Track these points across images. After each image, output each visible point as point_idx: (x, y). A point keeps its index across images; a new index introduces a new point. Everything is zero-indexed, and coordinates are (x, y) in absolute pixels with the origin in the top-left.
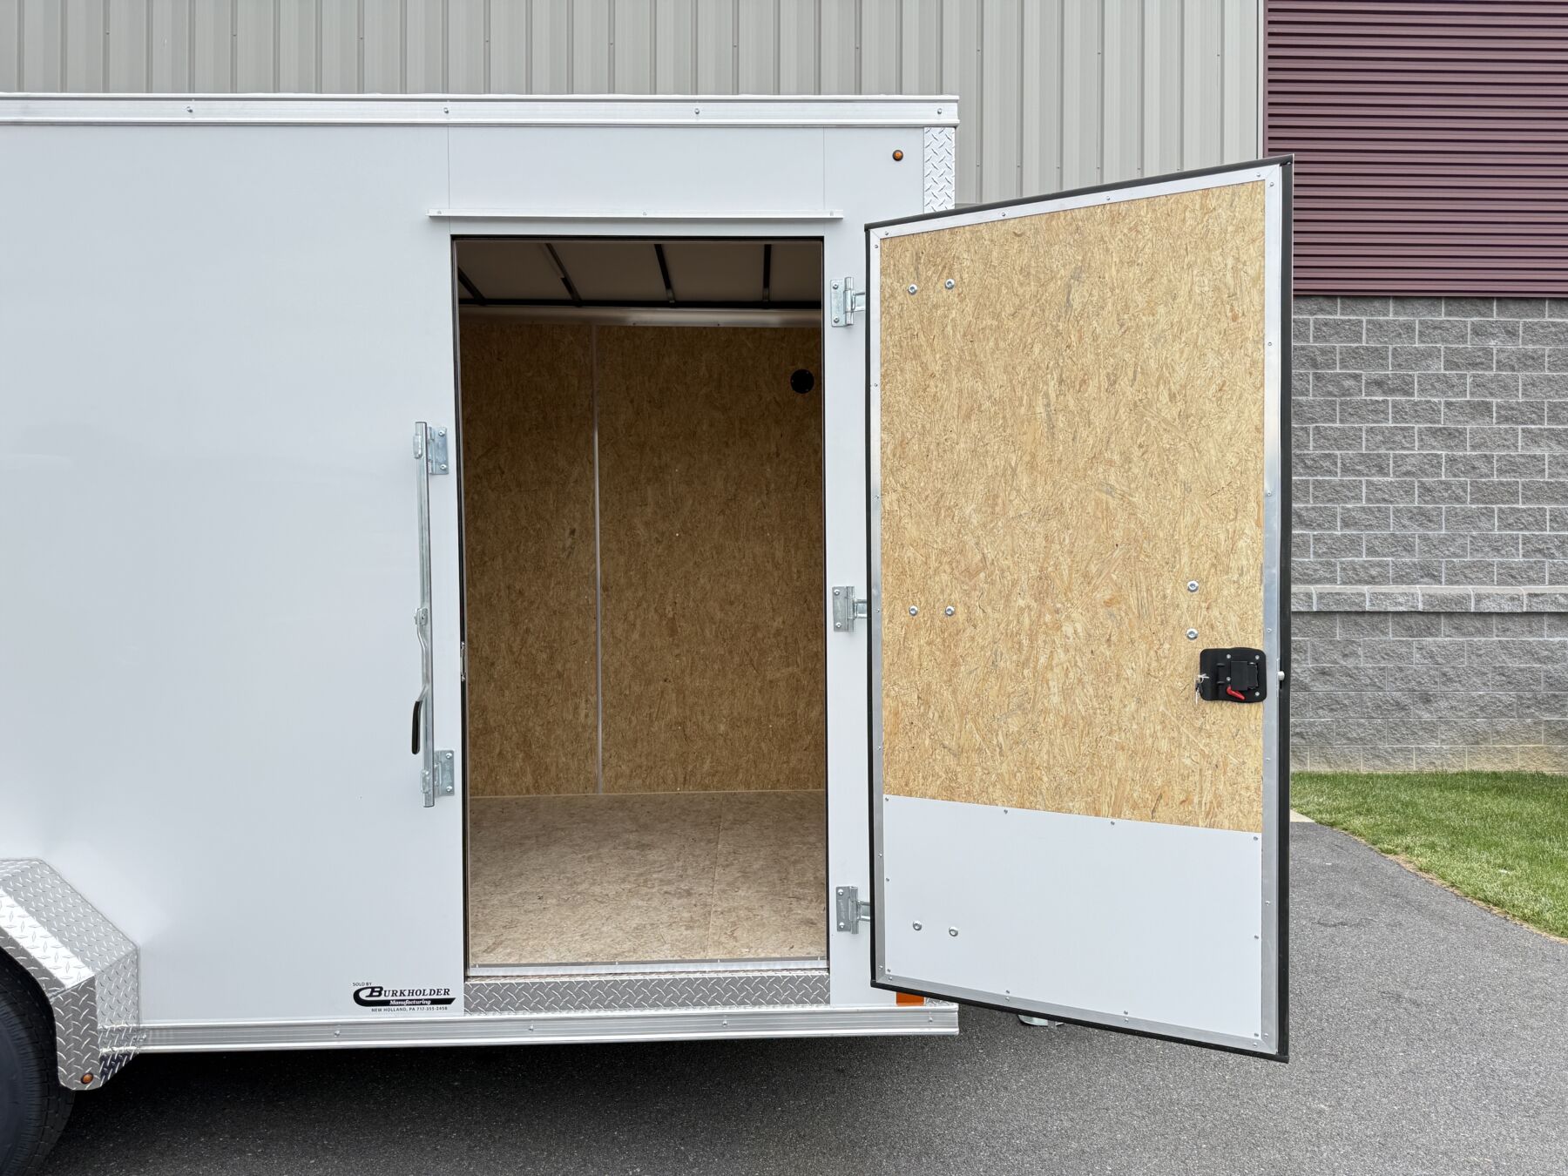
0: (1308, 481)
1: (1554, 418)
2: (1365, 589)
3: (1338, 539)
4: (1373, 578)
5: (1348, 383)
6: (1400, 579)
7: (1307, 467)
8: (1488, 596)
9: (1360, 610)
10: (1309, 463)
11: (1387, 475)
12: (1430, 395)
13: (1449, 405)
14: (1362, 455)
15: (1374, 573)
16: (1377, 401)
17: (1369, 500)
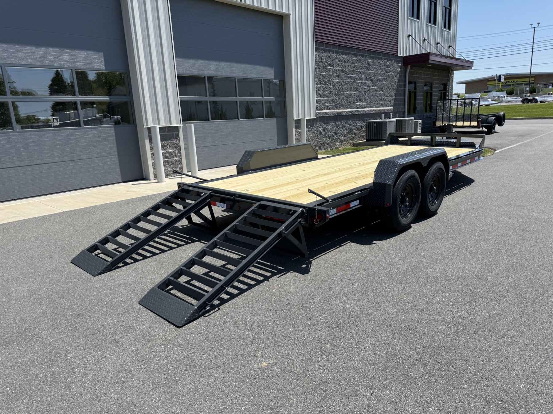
0: (321, 87)
1: (351, 74)
2: (329, 111)
3: (325, 100)
4: (330, 108)
5: (326, 64)
6: (333, 109)
7: (321, 83)
8: (344, 112)
9: (328, 115)
10: (321, 82)
11: (331, 85)
12: (337, 68)
13: (339, 70)
14: (328, 81)
15: (330, 107)
16: (330, 68)
17: (329, 91)
